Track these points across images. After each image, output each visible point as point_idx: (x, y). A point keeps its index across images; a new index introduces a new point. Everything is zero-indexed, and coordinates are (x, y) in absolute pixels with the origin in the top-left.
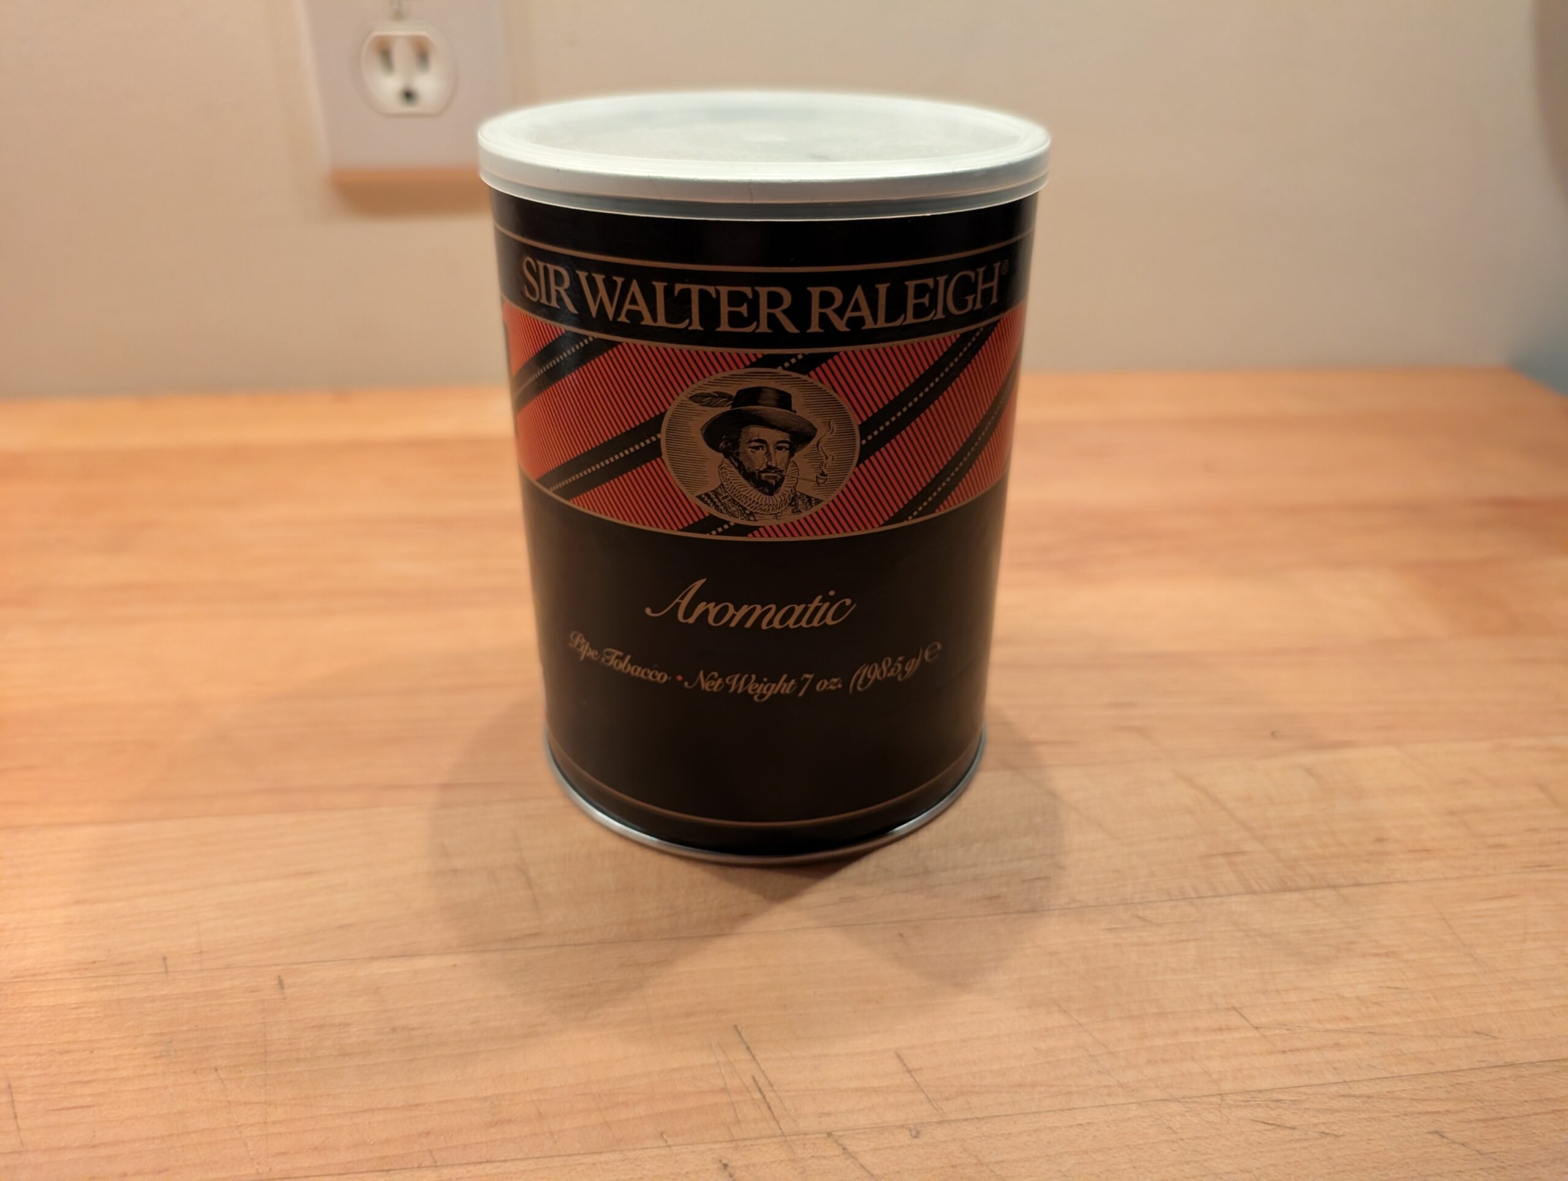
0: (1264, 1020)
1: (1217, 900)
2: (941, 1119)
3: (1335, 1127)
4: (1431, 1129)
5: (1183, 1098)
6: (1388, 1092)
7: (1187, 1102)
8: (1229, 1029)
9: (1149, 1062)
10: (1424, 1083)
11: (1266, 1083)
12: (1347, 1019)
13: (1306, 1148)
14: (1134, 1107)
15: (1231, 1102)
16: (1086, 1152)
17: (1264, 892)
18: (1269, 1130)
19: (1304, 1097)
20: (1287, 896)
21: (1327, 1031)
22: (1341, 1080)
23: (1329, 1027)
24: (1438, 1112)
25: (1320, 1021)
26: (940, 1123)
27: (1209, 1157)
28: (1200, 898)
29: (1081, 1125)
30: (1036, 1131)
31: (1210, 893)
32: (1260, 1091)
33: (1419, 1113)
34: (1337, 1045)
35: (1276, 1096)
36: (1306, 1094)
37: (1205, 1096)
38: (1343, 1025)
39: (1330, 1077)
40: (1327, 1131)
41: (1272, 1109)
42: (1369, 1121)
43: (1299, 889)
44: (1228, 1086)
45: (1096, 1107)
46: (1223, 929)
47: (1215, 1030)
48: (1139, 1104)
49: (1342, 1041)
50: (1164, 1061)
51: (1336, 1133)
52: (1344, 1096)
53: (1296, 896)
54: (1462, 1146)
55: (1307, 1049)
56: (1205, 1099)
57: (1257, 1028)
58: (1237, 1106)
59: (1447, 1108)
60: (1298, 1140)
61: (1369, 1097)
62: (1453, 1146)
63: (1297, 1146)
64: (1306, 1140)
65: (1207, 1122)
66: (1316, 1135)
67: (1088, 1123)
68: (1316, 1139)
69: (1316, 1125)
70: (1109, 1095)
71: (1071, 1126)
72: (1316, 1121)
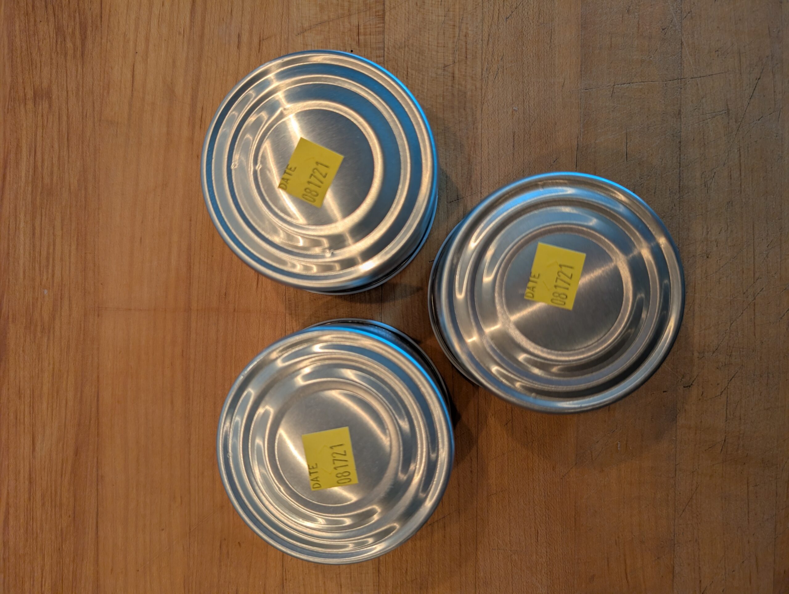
0: (451, 58)
1: (386, 49)
2: (480, 192)
3: (500, 54)
4: (505, 20)
5: (482, 103)
6: (488, 27)
7: (484, 103)
8: (453, 74)
9: (464, 109)
10: (486, 12)
11: (479, 70)
12: (454, 26)
13: (506, 69)
14: (483, 122)
15: (485, 87)
16: (499, 145)
17: (384, 27)
18: (498, 78)
19: (486, 59)
20: (387, 18)
21: (459, 36)
22: (481, 42)
23: (457, 35)
24: (498, 14)
25: (454, 37)
26: (481, 193)
27: (506, 104)
28: (384, 56)
29: (488, 143)
30: (488, 160)
31: (382, 51)
32: (482, 75)
33: (498, 21)
34: (465, 36)
35: (485, 69)
36: (485, 58)
37: (482, 95)
38: (457, 30)
39: (479, 46)
40: (501, 58)
41: (490, 73)
42: (499, 41)
43: (384, 10)
44: (478, 85)
45: (482, 136)
46: (403, 54)
47: (454, 79)
48: (482, 120)
49: (464, 33)
50: (465, 104)
51: (502, 55)
52: (488, 44)
53: (387, 14)
54: (513, 13)
55: (466, 48)
56: (483, 95)
57: (454, 62)
58: (487, 85)
59: (497, 10)
60: (503, 70)
61: (489, 35)
62: (512, 17)
63: (505, 71)
64: (503, 67)
65: (492, 98)
66: (502, 63)
67: (488, 141)
68: (503, 63)
69: (498, 60)
70: (477, 129)
71: (488, 147)
72: (496, 59)
